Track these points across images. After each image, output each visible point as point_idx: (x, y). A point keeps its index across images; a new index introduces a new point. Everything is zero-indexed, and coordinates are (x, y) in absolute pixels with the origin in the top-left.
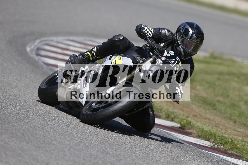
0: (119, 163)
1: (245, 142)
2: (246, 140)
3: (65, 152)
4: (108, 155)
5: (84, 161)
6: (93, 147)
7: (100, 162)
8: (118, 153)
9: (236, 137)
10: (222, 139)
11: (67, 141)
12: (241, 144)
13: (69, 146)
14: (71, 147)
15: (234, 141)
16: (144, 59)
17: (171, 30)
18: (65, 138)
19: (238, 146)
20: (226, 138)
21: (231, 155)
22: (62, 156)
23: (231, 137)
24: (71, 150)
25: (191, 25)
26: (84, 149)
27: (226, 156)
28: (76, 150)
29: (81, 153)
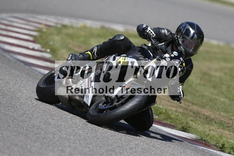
0: (60, 133)
1: (179, 112)
2: (179, 111)
3: (10, 123)
4: (50, 126)
5: (28, 132)
6: (35, 118)
7: (42, 132)
8: (59, 124)
9: (169, 108)
10: (157, 110)
11: (11, 112)
12: (175, 114)
13: (13, 117)
14: (15, 119)
15: (168, 111)
16: (147, 59)
17: (170, 30)
18: (9, 110)
19: (172, 116)
20: (161, 109)
21: (165, 125)
22: (6, 127)
23: (165, 107)
24: (15, 121)
25: (192, 25)
26: (27, 120)
27: (161, 126)
28: (19, 122)
29: (24, 124)
